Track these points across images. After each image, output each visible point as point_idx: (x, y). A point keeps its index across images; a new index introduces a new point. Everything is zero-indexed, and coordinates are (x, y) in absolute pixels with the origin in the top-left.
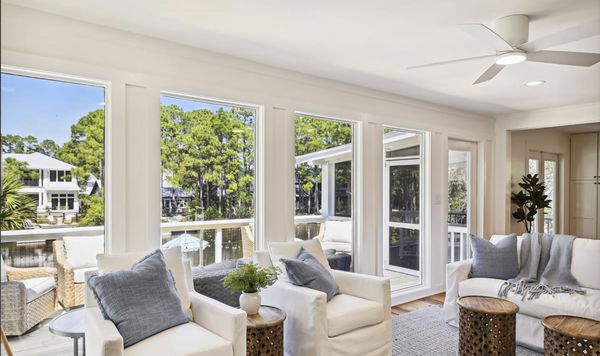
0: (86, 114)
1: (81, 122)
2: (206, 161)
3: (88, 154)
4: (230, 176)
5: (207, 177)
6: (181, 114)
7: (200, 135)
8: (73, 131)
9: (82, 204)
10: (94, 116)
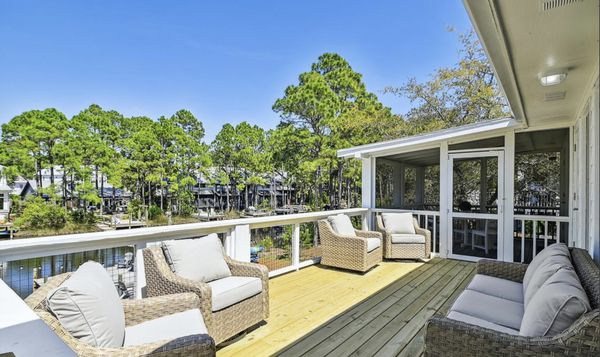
0: (20, 114)
1: (14, 121)
2: (149, 163)
3: (22, 154)
4: (173, 178)
5: (150, 178)
6: (122, 120)
7: (142, 139)
8: (4, 130)
9: (14, 204)
10: (30, 117)
